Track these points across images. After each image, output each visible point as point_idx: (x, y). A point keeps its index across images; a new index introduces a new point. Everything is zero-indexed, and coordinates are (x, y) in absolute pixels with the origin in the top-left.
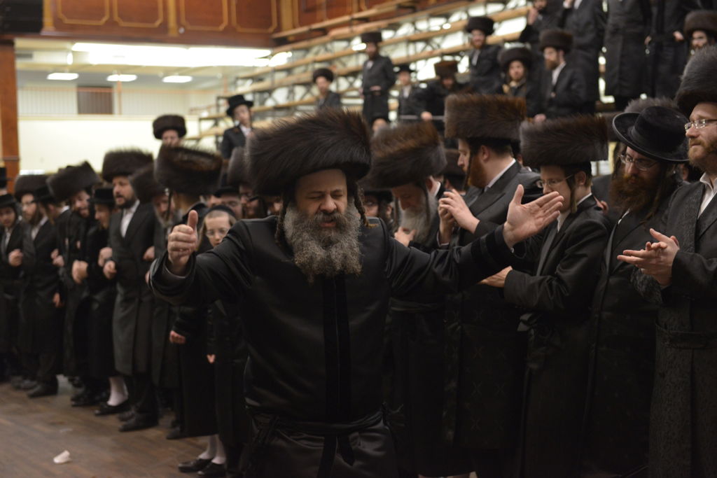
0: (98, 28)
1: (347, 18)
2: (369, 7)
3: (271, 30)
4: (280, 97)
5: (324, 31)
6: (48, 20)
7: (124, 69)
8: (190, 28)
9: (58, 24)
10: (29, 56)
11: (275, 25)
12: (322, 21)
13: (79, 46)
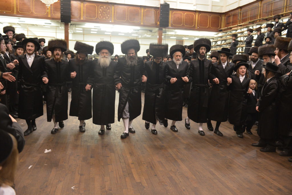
0: (180, 26)
1: (237, 25)
2: (242, 23)
3: (219, 28)
4: (219, 43)
5: (231, 28)
6: (170, 25)
7: (185, 36)
8: (200, 27)
9: (172, 26)
10: (165, 32)
11: (220, 27)
12: (231, 26)
13: (176, 31)
